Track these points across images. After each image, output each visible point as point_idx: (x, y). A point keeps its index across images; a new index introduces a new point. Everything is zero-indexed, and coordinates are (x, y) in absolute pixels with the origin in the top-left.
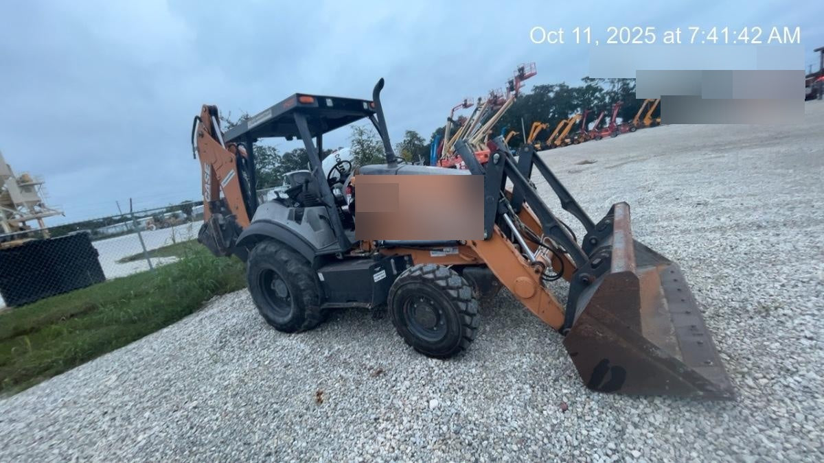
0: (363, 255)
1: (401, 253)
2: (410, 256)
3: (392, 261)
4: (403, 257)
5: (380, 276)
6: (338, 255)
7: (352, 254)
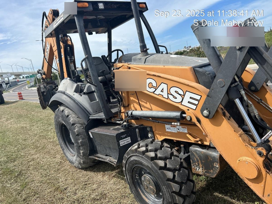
0: (119, 122)
1: (146, 124)
2: (151, 127)
3: (137, 130)
4: (146, 128)
5: (125, 142)
6: (104, 120)
7: (113, 121)
